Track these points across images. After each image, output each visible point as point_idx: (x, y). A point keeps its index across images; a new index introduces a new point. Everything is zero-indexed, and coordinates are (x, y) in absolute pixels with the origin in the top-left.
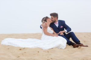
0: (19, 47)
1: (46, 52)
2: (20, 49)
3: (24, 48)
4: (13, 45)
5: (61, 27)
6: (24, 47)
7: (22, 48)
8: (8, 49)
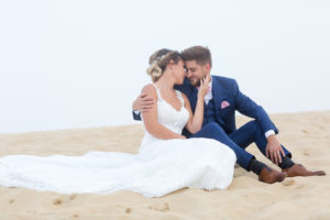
0: (54, 194)
1: (156, 209)
2: (59, 202)
3: (73, 197)
4: (30, 186)
5: (223, 107)
6: (70, 192)
7: (63, 196)
8: (12, 202)
